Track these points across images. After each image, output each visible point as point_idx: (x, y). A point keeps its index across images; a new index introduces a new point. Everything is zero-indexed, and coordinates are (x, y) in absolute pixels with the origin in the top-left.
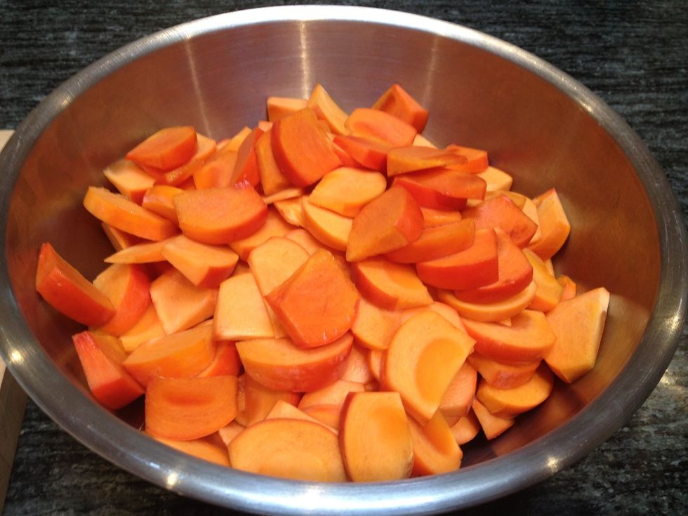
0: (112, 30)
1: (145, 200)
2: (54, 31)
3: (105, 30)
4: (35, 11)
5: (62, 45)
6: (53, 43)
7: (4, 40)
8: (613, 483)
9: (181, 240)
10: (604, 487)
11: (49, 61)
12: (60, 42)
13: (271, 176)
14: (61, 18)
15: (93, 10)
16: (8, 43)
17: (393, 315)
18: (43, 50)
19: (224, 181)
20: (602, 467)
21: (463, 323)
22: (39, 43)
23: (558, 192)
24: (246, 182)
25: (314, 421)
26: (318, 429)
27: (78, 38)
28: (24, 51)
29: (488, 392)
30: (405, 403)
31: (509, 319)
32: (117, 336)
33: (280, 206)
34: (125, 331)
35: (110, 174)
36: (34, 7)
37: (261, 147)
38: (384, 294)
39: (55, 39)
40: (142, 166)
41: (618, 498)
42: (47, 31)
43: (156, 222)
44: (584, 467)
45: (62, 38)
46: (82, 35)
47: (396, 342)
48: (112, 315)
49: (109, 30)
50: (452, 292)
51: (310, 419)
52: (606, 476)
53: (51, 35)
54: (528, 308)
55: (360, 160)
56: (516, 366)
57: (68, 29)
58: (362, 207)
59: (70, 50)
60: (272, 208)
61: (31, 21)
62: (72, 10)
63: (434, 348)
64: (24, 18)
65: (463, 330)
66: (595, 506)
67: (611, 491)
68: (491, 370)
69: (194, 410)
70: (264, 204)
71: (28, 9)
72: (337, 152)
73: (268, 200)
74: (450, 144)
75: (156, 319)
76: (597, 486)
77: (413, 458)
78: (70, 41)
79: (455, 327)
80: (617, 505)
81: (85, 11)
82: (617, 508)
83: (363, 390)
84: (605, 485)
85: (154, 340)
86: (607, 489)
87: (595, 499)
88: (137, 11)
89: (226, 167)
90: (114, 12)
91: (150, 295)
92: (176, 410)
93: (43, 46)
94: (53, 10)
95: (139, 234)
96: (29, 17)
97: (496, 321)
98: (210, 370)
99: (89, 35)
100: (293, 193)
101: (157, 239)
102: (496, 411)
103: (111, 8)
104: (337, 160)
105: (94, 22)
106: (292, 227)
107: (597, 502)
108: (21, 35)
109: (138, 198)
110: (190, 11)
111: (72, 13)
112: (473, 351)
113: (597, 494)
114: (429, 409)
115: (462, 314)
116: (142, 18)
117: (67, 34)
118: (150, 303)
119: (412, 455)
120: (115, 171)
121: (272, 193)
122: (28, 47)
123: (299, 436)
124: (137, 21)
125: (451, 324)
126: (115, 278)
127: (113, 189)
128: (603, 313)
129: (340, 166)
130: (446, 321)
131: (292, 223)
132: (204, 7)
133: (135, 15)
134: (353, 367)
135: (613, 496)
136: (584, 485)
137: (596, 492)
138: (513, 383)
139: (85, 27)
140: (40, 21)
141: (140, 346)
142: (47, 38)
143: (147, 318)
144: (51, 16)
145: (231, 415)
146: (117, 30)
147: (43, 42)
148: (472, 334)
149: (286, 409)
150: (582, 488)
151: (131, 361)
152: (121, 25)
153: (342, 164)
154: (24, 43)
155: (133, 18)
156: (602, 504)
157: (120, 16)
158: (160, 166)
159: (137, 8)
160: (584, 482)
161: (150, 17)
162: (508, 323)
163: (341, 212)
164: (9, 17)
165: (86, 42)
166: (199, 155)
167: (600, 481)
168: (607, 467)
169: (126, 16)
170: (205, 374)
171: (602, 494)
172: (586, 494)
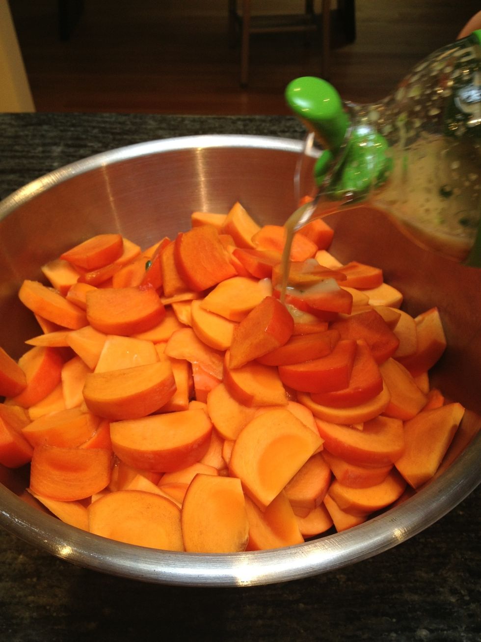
0: (91, 146)
1: (69, 295)
2: (44, 145)
3: (85, 146)
4: (32, 128)
5: (48, 157)
6: (41, 155)
7: (3, 151)
8: (470, 592)
9: (88, 331)
10: (461, 593)
11: (36, 170)
12: (47, 154)
13: (171, 281)
14: (51, 134)
15: (79, 129)
16: (6, 154)
17: (249, 411)
18: (31, 161)
19: (135, 283)
20: (462, 574)
21: (317, 424)
22: (30, 155)
23: (439, 311)
24: (150, 285)
25: (165, 496)
26: (165, 503)
27: (63, 152)
28: (17, 161)
29: (338, 489)
30: (245, 488)
31: (362, 424)
32: (26, 408)
33: (175, 307)
34: (34, 404)
35: (47, 271)
36: (31, 125)
37: (164, 255)
38: (242, 390)
39: (43, 152)
40: (73, 266)
41: (473, 606)
42: (38, 145)
43: (73, 312)
44: (444, 572)
45: (49, 152)
46: (66, 150)
47: (245, 434)
48: (23, 389)
49: (89, 146)
50: (308, 394)
51: (161, 494)
52: (465, 583)
53: (40, 149)
54: (383, 414)
55: (251, 271)
56: (364, 467)
57: (56, 144)
58: (246, 313)
59: (54, 162)
60: (169, 308)
61: (27, 136)
62: (62, 128)
63: (281, 441)
64: (22, 133)
65: (315, 430)
66: (448, 611)
67: (467, 598)
68: (342, 469)
69: (72, 476)
70: (161, 304)
71: (25, 126)
72: (233, 264)
73: (165, 301)
74: (351, 261)
75: (61, 396)
76: (454, 592)
77: (247, 540)
78: (55, 154)
79: (305, 426)
80: (471, 612)
81: (72, 129)
82: (470, 616)
83: (216, 474)
84: (462, 592)
85: (53, 413)
86: (463, 596)
87: (450, 603)
88: (115, 131)
89: (139, 269)
90: (96, 131)
91: (60, 375)
92: (56, 474)
93: (33, 157)
94: (45, 127)
95: (58, 322)
96: (26, 132)
97: (348, 424)
98: (89, 443)
99: (71, 150)
100: (187, 296)
101: (74, 327)
102: (345, 507)
103: (94, 127)
104: (232, 270)
105: (78, 139)
106: (184, 326)
107: (451, 607)
108: (17, 148)
109: (64, 291)
110: (160, 132)
111: (61, 131)
112: (322, 449)
113: (453, 600)
114: (267, 497)
115: (316, 415)
116: (118, 137)
117: (54, 148)
118: (59, 382)
119: (247, 536)
120: (52, 267)
121: (171, 296)
122: (19, 158)
123: (148, 508)
124: (114, 139)
125: (302, 423)
126: (34, 357)
127: (47, 283)
128: (454, 426)
129: (235, 276)
130: (297, 419)
131: (182, 322)
132: (173, 130)
133: (113, 134)
134: (212, 454)
135: (468, 603)
136: (441, 589)
137: (451, 598)
138: (364, 483)
139: (70, 142)
140: (34, 136)
141: (41, 416)
142: (37, 151)
143: (54, 395)
144: (44, 133)
145: (103, 484)
146: (96, 146)
147: (33, 154)
148: (323, 435)
149: (143, 483)
150: (438, 591)
151: (29, 429)
152: (100, 142)
153: (237, 274)
154: (18, 154)
155: (111, 137)
156: (456, 609)
157: (100, 135)
158: (85, 266)
159: (116, 128)
160: (442, 587)
161: (125, 137)
162: (360, 428)
163: (228, 317)
164: (11, 131)
165: (68, 156)
166: (122, 259)
167: (458, 587)
168: (467, 575)
169: (106, 135)
170: (85, 446)
171: (457, 600)
172: (442, 598)
